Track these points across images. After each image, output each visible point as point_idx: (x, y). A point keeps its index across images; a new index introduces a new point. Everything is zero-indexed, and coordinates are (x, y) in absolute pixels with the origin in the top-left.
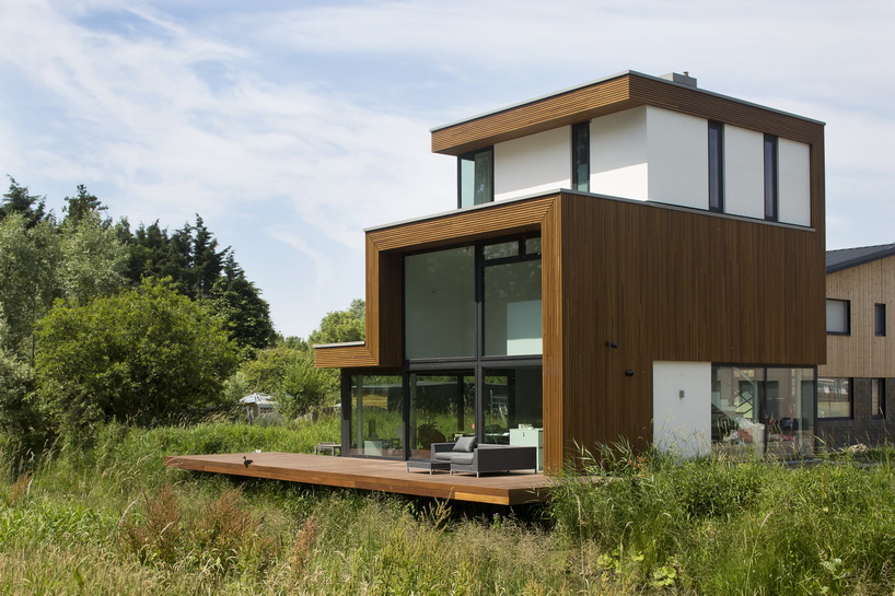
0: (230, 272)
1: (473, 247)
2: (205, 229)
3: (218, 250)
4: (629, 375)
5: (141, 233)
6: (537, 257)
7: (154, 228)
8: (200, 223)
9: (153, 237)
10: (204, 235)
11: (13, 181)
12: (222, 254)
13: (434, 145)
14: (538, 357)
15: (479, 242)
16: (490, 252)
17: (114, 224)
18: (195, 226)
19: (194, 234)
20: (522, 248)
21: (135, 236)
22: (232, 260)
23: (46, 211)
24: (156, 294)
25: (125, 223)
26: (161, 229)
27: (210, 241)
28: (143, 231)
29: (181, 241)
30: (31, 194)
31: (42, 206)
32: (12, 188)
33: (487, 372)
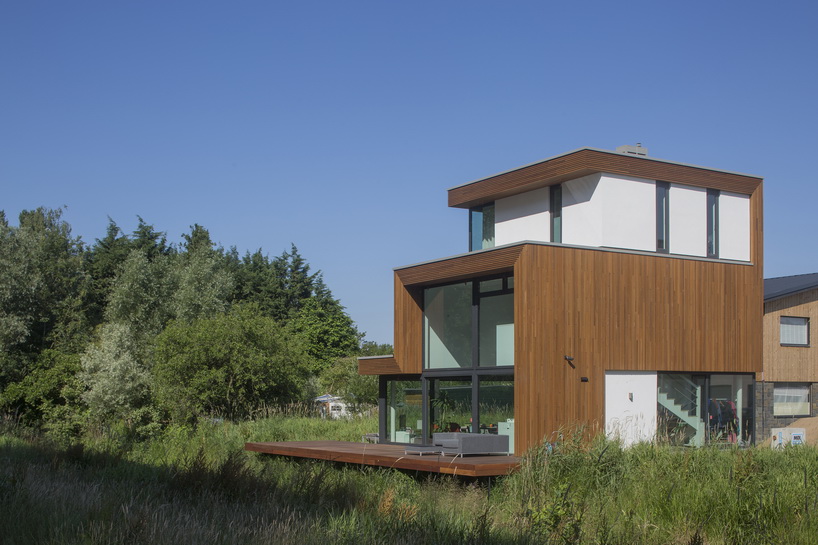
0: (319, 293)
1: (471, 283)
2: (298, 256)
3: (310, 274)
4: (584, 380)
5: (247, 260)
6: (512, 291)
7: (258, 255)
8: (295, 250)
9: (257, 263)
10: (298, 262)
11: (141, 220)
12: (313, 277)
13: (450, 201)
14: (512, 368)
15: (476, 279)
16: (485, 286)
17: (224, 253)
18: (291, 253)
19: (290, 260)
20: (505, 284)
21: (243, 262)
22: (321, 282)
23: (167, 244)
24: (244, 316)
25: (234, 252)
26: (264, 256)
27: (303, 266)
28: (248, 258)
29: (279, 266)
30: (156, 230)
31: (164, 241)
32: (141, 226)
33: (482, 378)
